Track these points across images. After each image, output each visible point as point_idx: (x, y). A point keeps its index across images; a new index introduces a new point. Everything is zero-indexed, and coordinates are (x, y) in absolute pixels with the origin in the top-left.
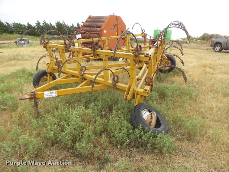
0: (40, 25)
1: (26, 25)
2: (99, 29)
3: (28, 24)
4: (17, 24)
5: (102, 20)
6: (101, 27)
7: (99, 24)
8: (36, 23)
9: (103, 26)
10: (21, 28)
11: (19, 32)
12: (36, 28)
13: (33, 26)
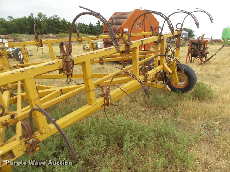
0: (100, 25)
1: (88, 25)
2: (119, 26)
3: (90, 24)
4: (81, 24)
5: (126, 16)
6: (121, 25)
7: (121, 20)
8: (97, 23)
9: (123, 23)
10: (84, 28)
11: (82, 31)
12: (96, 27)
13: (94, 26)
